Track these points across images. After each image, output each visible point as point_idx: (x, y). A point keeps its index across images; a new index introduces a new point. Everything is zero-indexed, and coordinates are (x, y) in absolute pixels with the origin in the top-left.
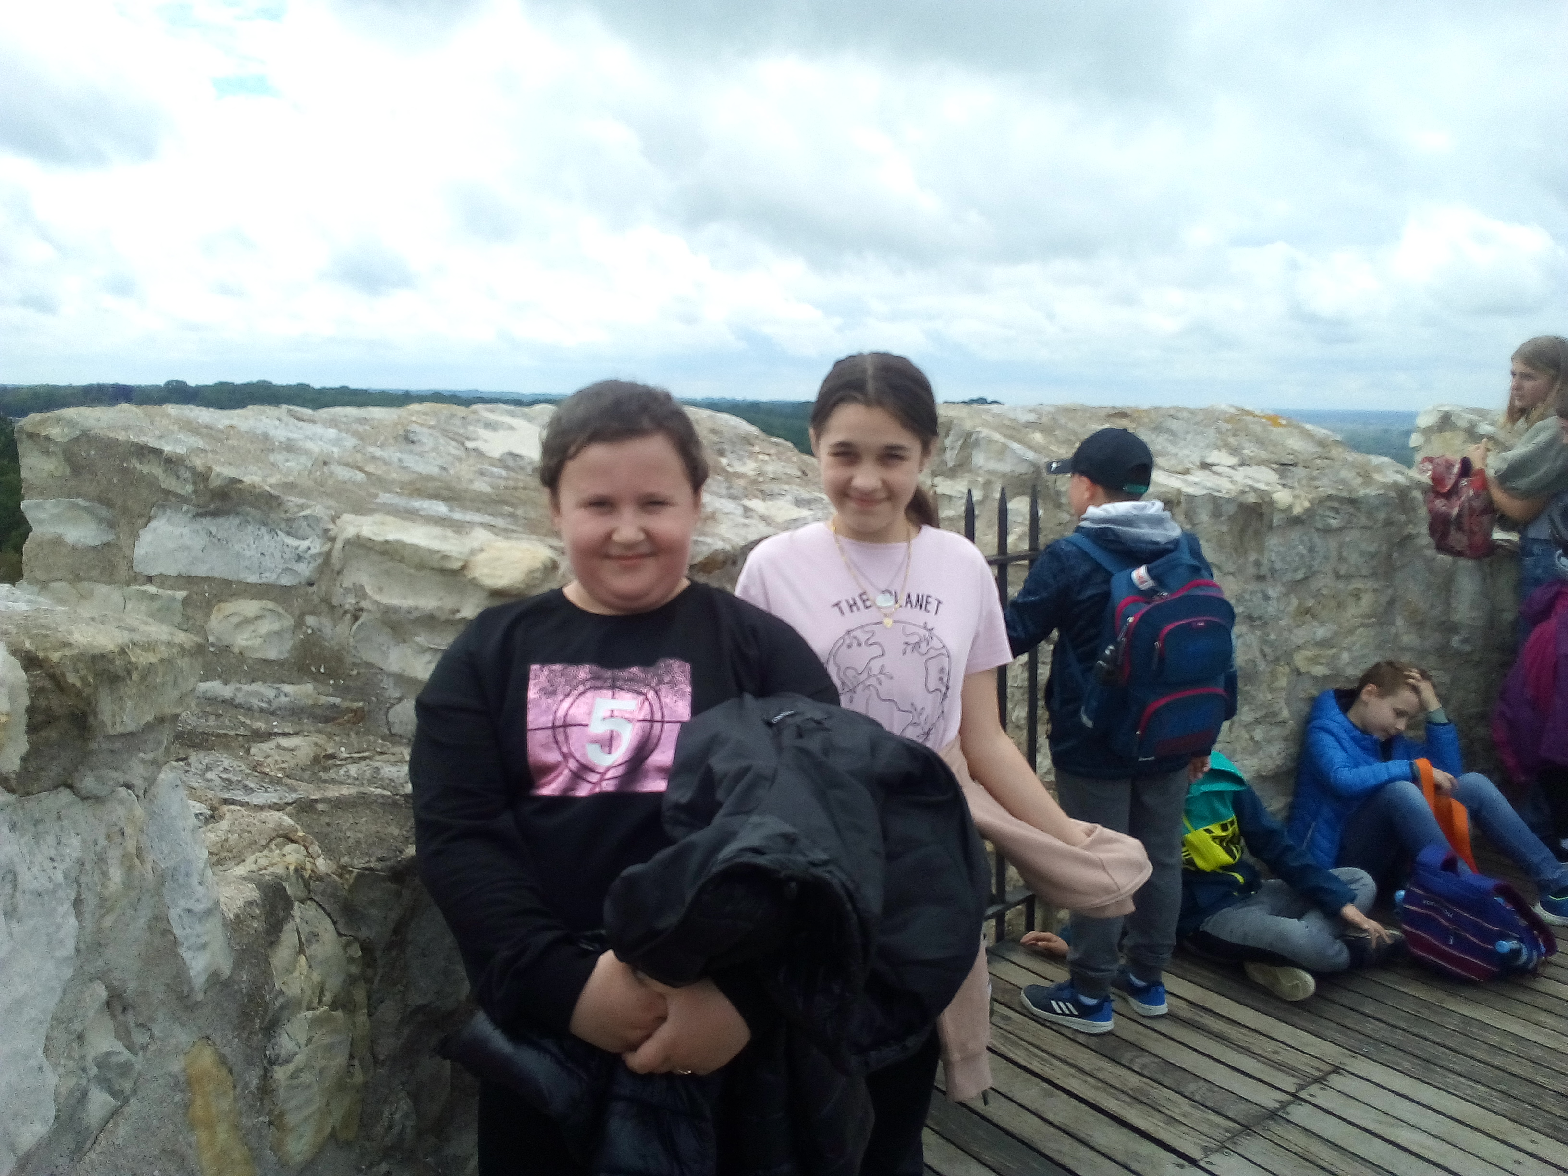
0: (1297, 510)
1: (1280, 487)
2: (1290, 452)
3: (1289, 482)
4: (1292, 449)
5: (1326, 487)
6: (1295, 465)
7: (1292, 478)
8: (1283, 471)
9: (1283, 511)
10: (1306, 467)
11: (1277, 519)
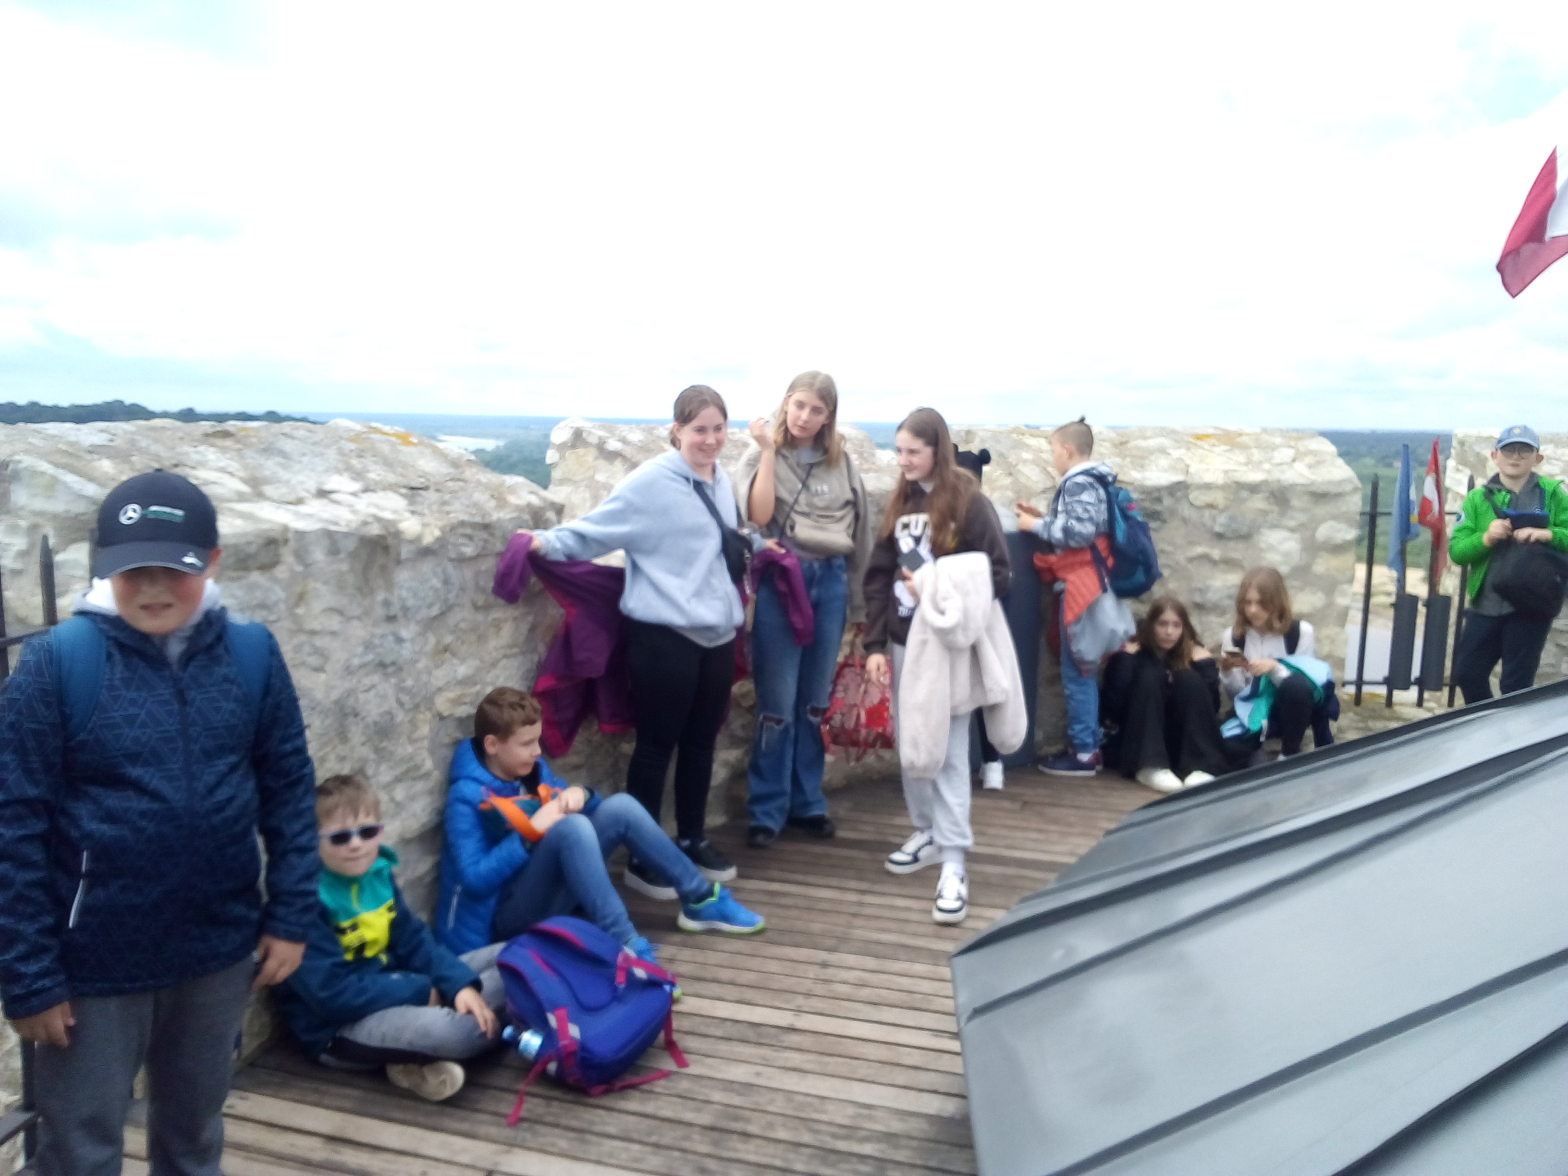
0: (428, 539)
1: (408, 515)
2: (422, 474)
3: (419, 508)
4: (423, 471)
5: (459, 513)
6: (426, 488)
7: (422, 503)
8: (413, 496)
9: (411, 542)
10: (438, 490)
11: (405, 552)
